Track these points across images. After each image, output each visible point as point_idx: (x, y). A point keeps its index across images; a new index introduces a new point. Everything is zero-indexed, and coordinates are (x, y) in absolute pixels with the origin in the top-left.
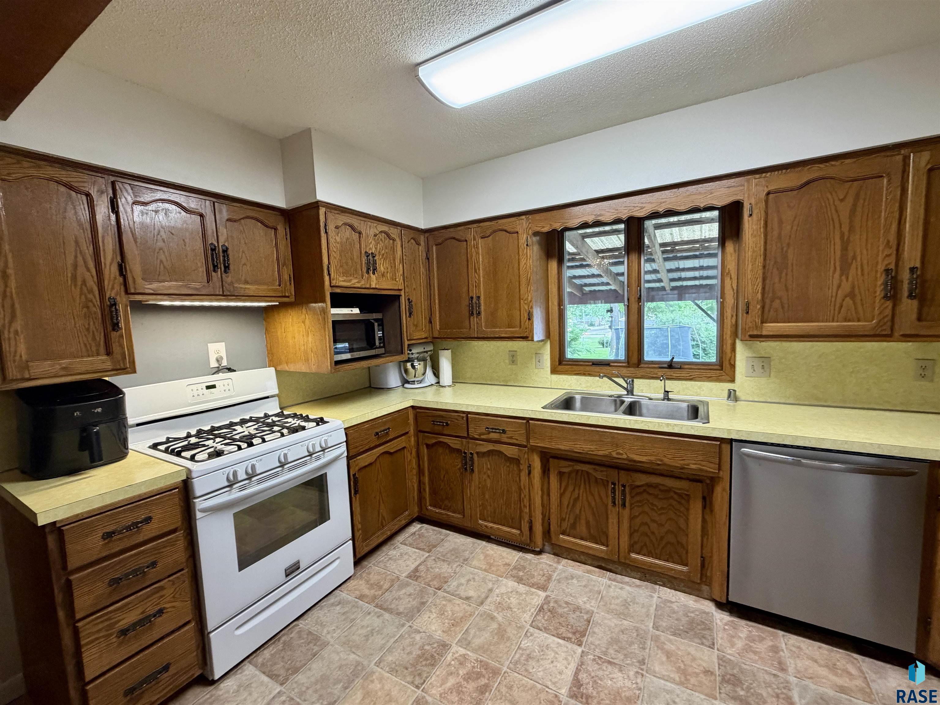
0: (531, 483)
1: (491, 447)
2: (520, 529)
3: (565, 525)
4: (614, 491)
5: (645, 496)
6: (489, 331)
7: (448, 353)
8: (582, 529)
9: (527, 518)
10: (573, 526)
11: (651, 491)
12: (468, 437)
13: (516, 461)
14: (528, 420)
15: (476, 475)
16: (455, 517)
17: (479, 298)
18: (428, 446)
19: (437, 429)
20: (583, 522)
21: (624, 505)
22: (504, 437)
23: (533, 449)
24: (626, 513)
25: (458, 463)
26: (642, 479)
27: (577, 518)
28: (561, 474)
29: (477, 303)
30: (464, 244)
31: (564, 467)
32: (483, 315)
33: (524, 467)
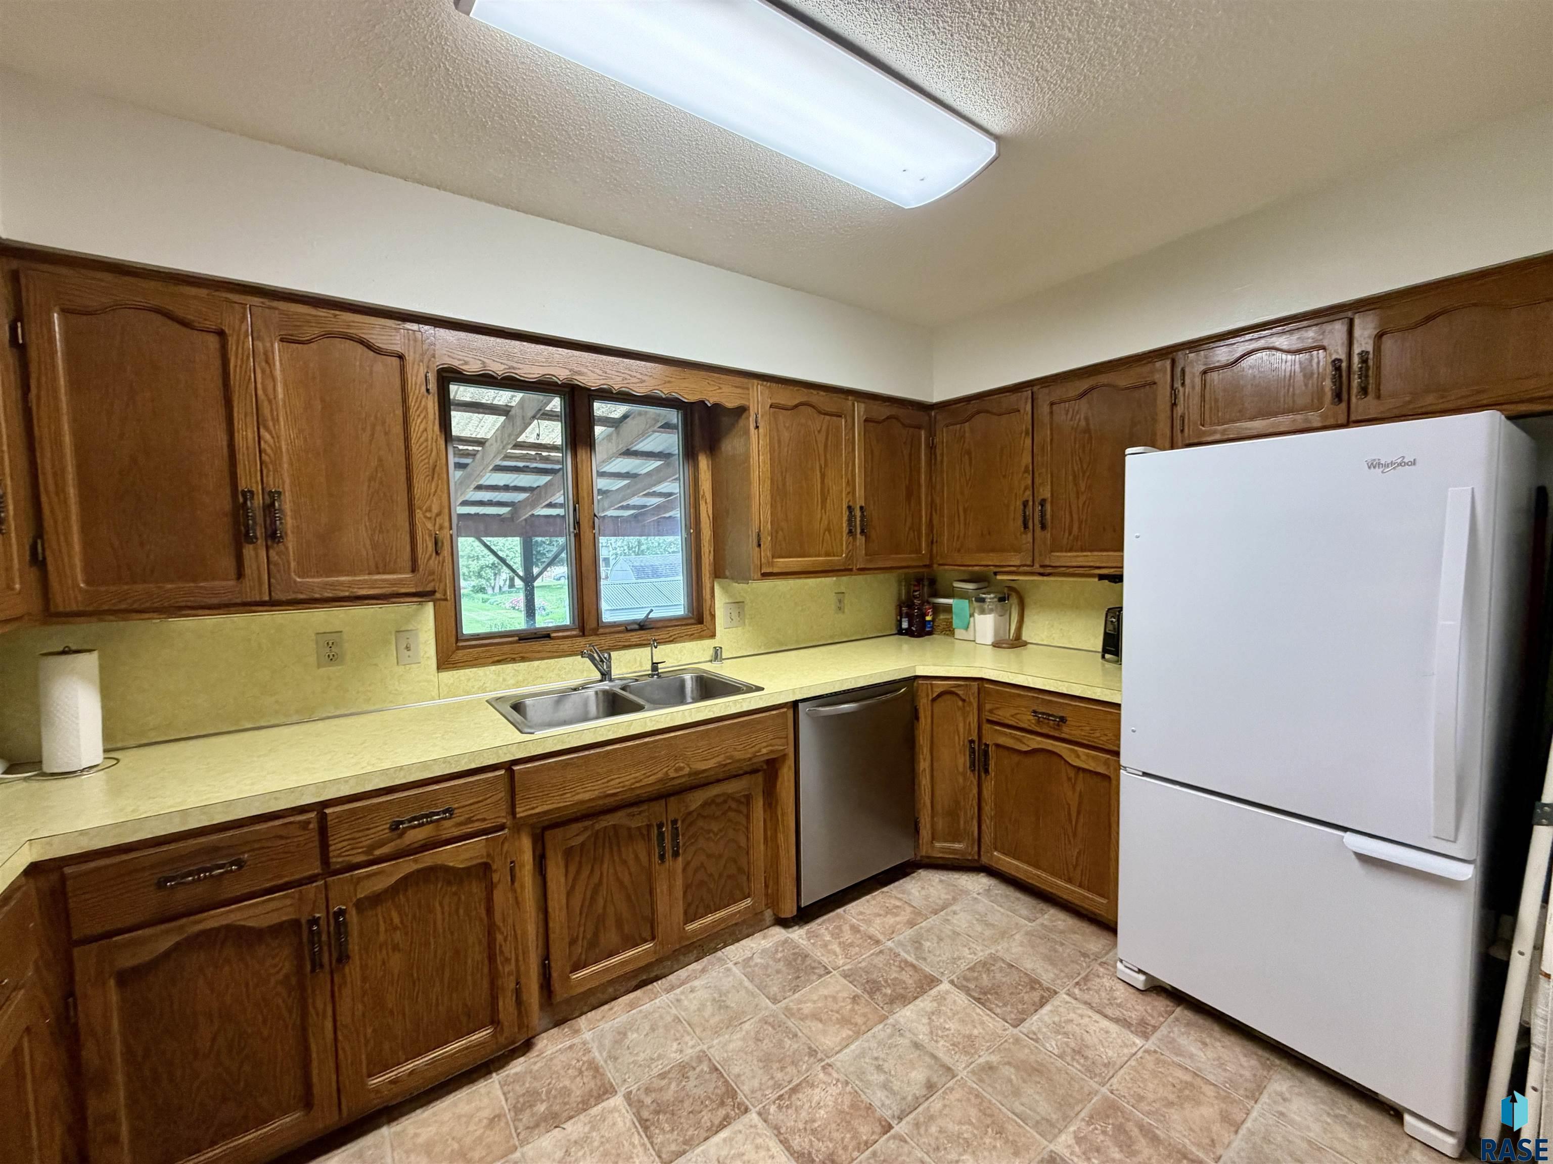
0: (515, 904)
2: (494, 1021)
3: (578, 950)
4: (661, 835)
11: (706, 812)
12: (325, 873)
13: (484, 869)
14: (509, 766)
17: (273, 496)
18: (126, 976)
19: (186, 897)
20: (610, 922)
21: (676, 853)
22: (449, 828)
24: (680, 864)
27: (601, 920)
28: (568, 853)
29: (269, 508)
30: (213, 341)
31: (576, 835)
32: (291, 542)
33: (500, 876)
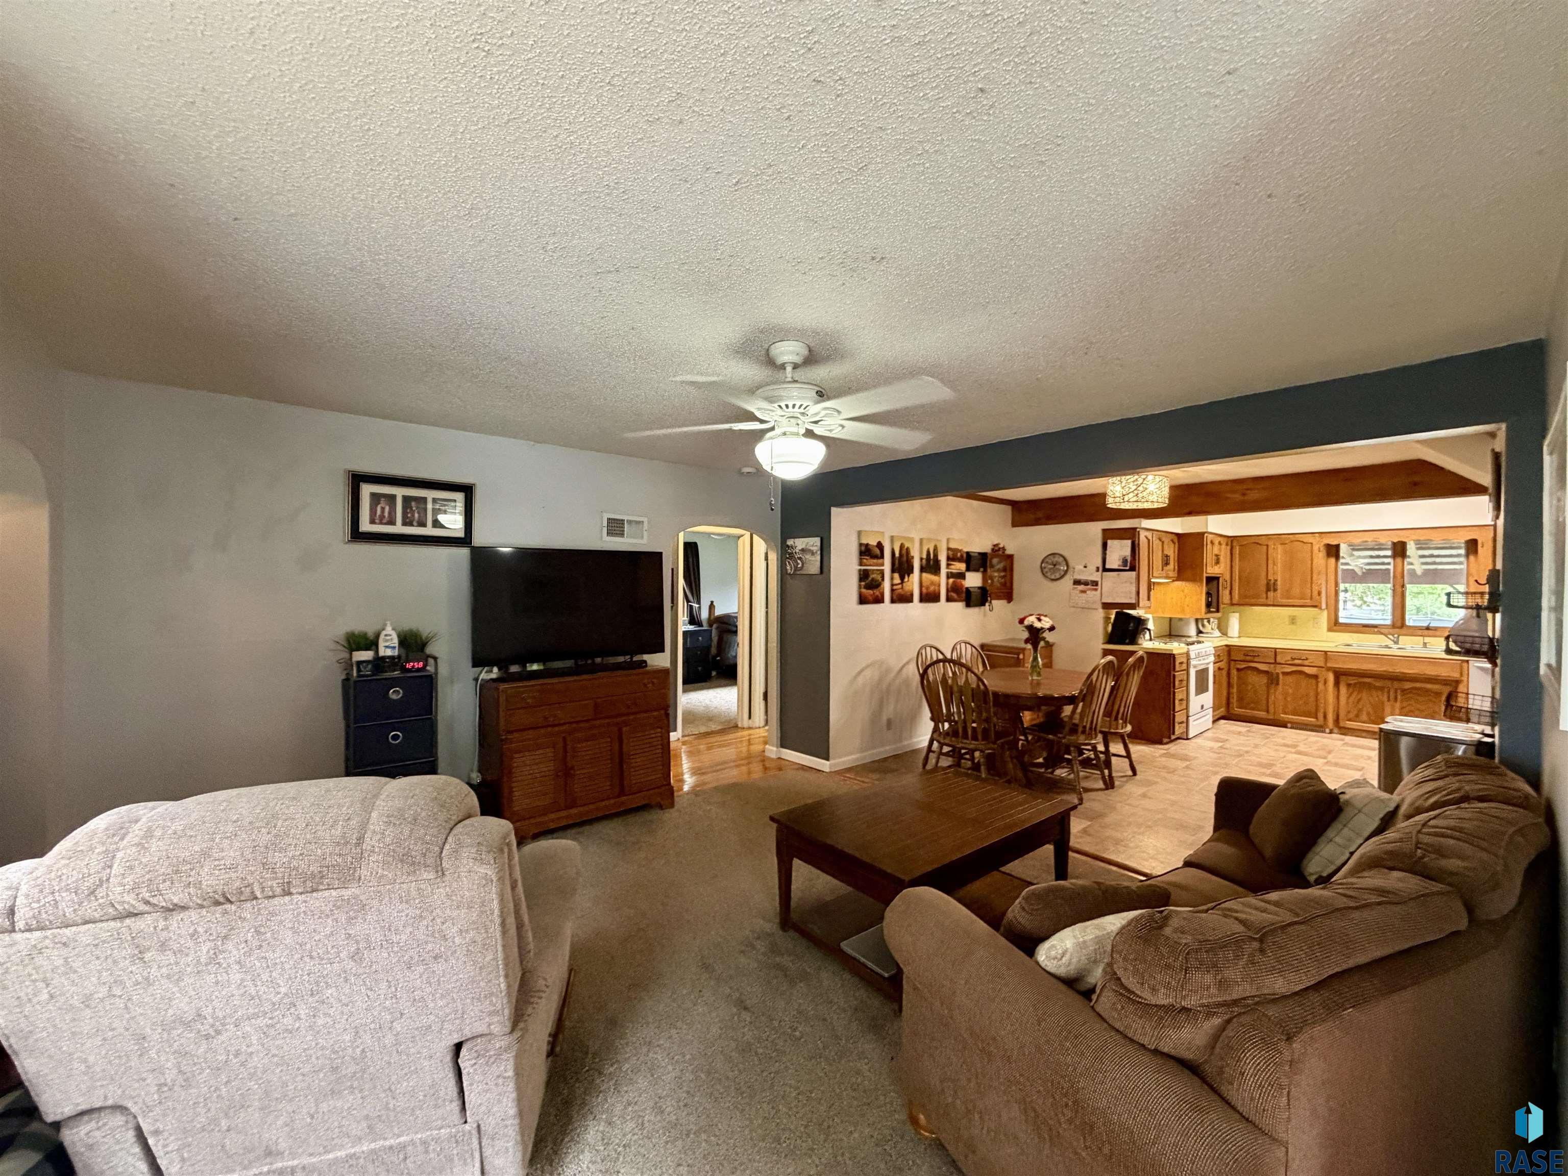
0: (1326, 690)
1: (1294, 668)
2: (1317, 718)
3: (1351, 716)
4: (1389, 692)
5: (1411, 695)
6: (1284, 601)
7: (1237, 615)
8: (1364, 717)
9: (1322, 711)
10: (1357, 716)
11: (1414, 691)
12: (1276, 663)
13: (1316, 677)
14: (1326, 652)
15: (1280, 687)
16: (1262, 714)
17: (1276, 580)
18: (1238, 670)
19: (1248, 658)
20: (1365, 713)
21: (1396, 699)
22: (1306, 663)
23: (1329, 669)
24: (1398, 705)
25: (1264, 680)
26: (1408, 685)
27: (1360, 711)
28: (1349, 685)
29: (1274, 584)
30: (1265, 547)
31: (1352, 680)
32: (1279, 591)
33: (1321, 680)
